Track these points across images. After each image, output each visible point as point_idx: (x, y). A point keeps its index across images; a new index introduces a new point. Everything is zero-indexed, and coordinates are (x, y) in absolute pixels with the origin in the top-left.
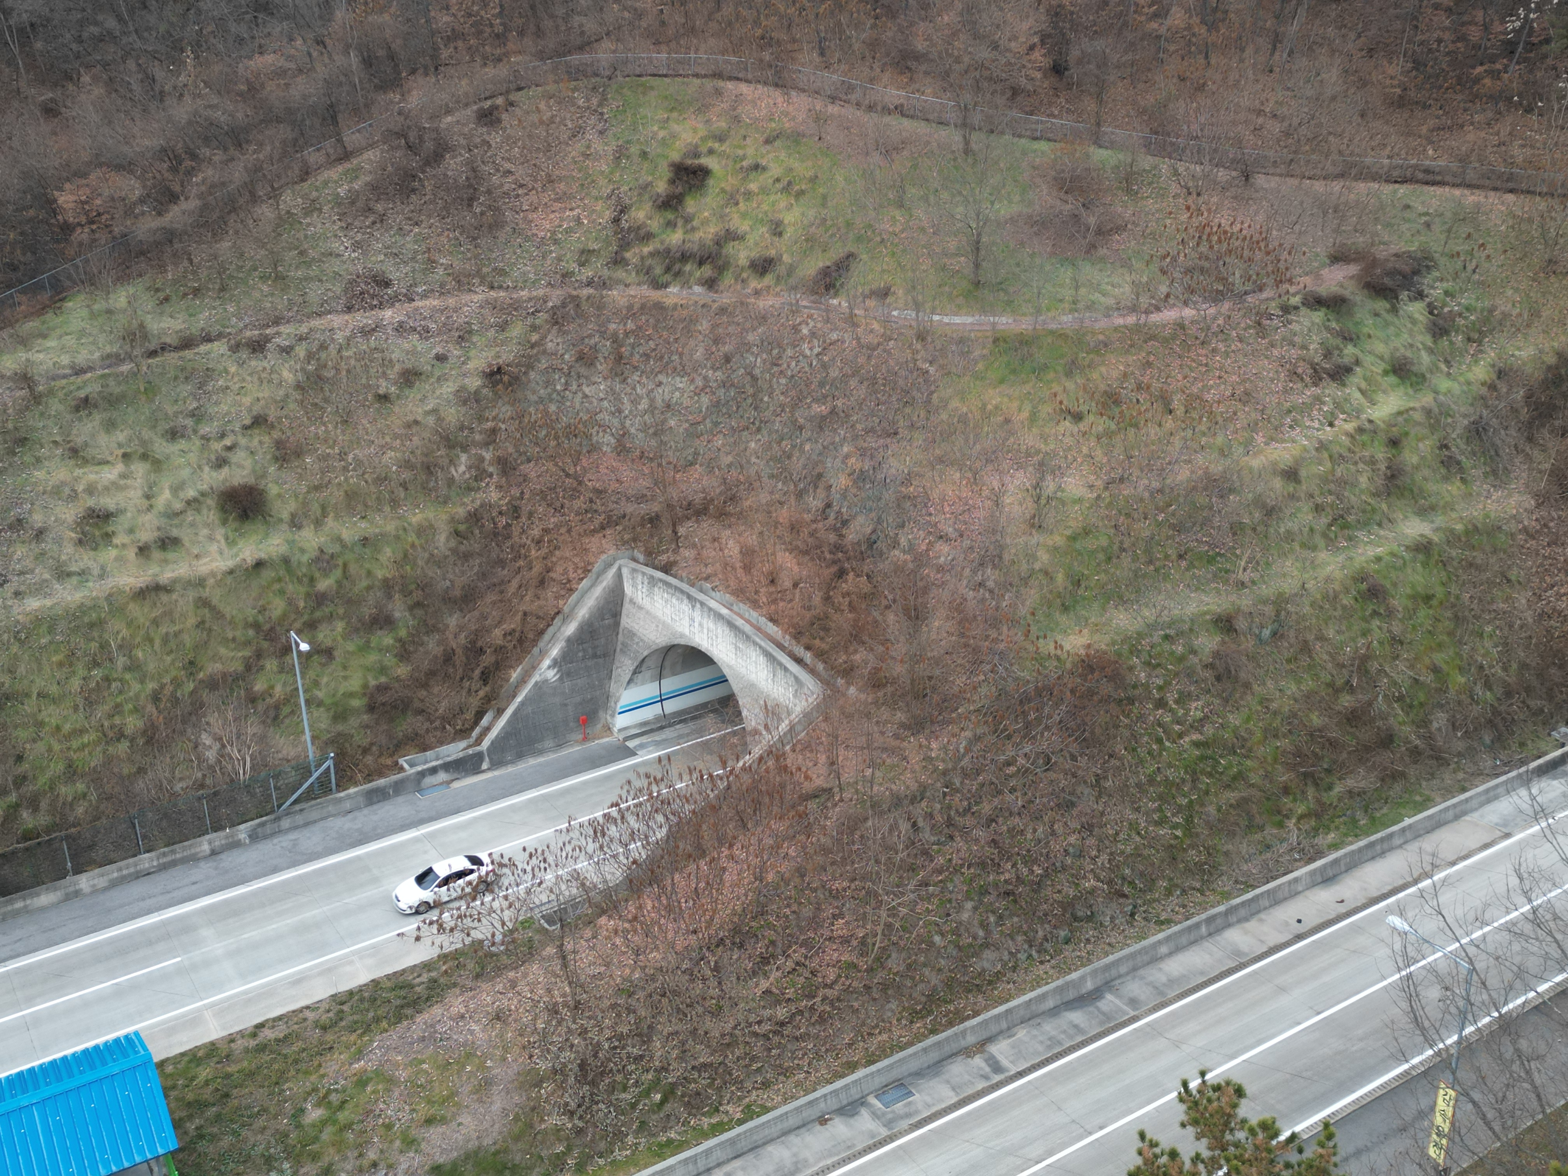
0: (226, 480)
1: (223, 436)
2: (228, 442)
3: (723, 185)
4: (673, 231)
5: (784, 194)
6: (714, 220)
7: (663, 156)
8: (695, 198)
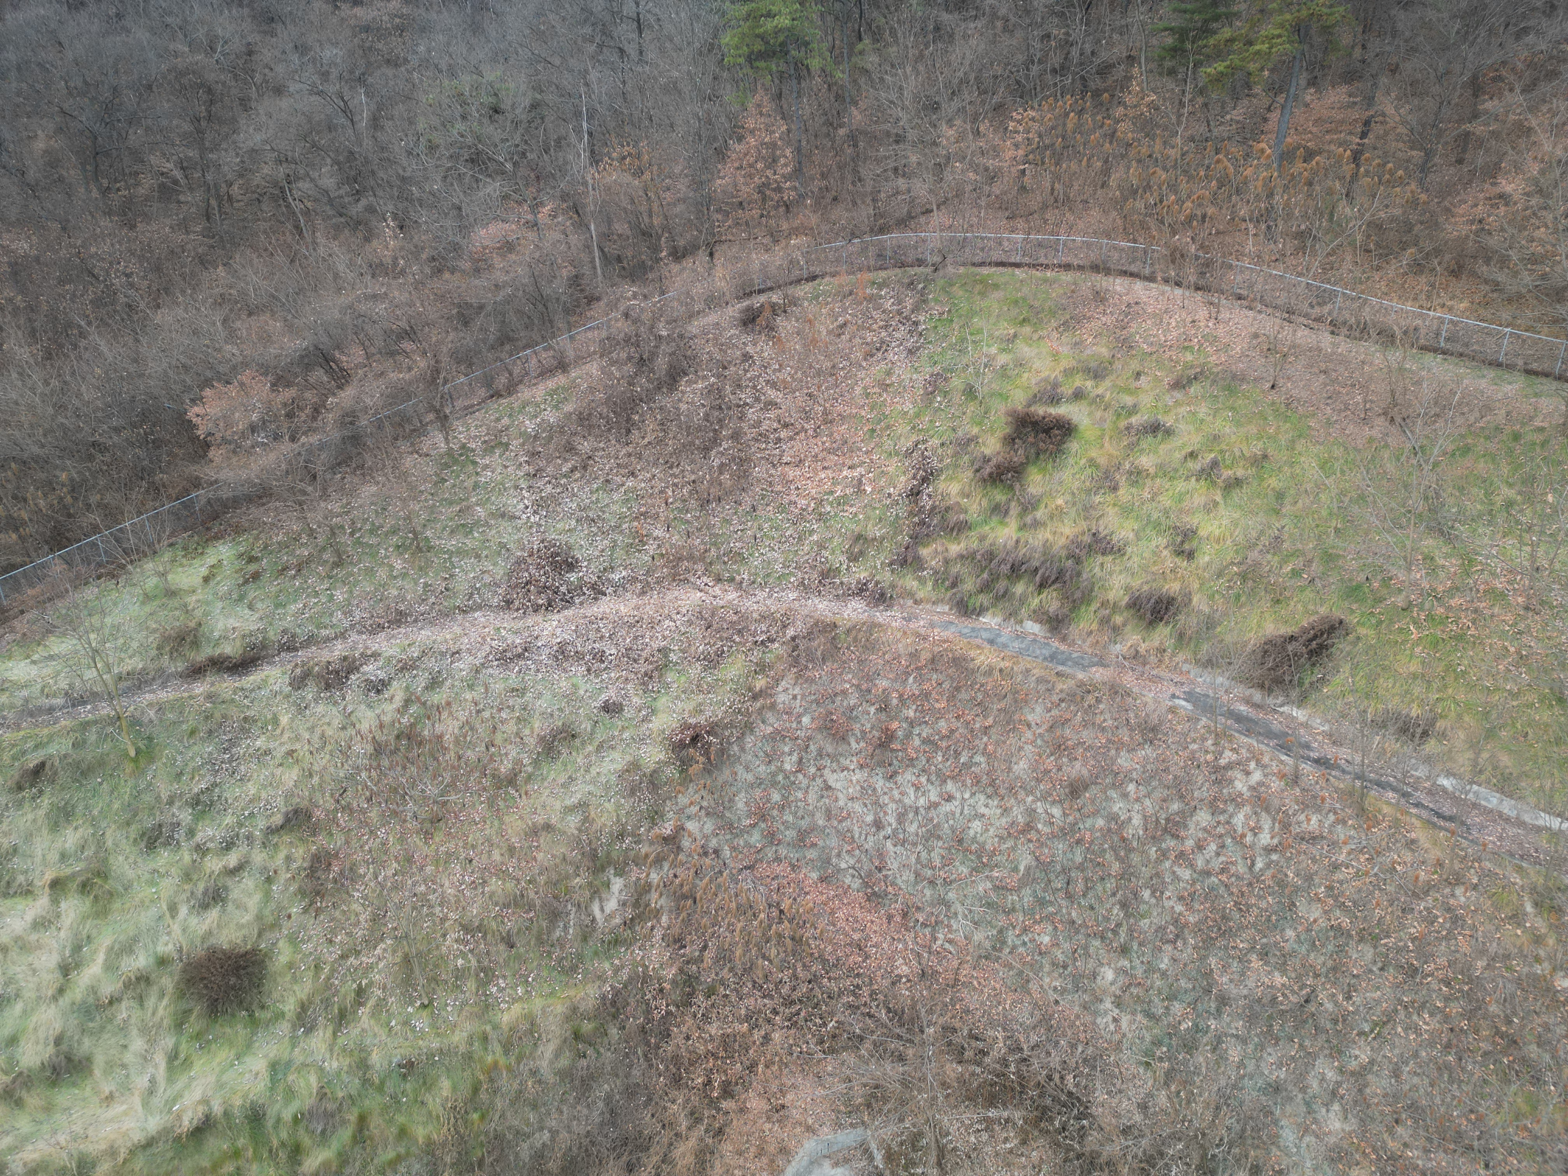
0: (210, 933)
1: (228, 846)
2: (233, 859)
3: (1093, 454)
4: (1001, 523)
5: (1202, 482)
6: (1073, 513)
7: (1001, 395)
8: (1043, 470)
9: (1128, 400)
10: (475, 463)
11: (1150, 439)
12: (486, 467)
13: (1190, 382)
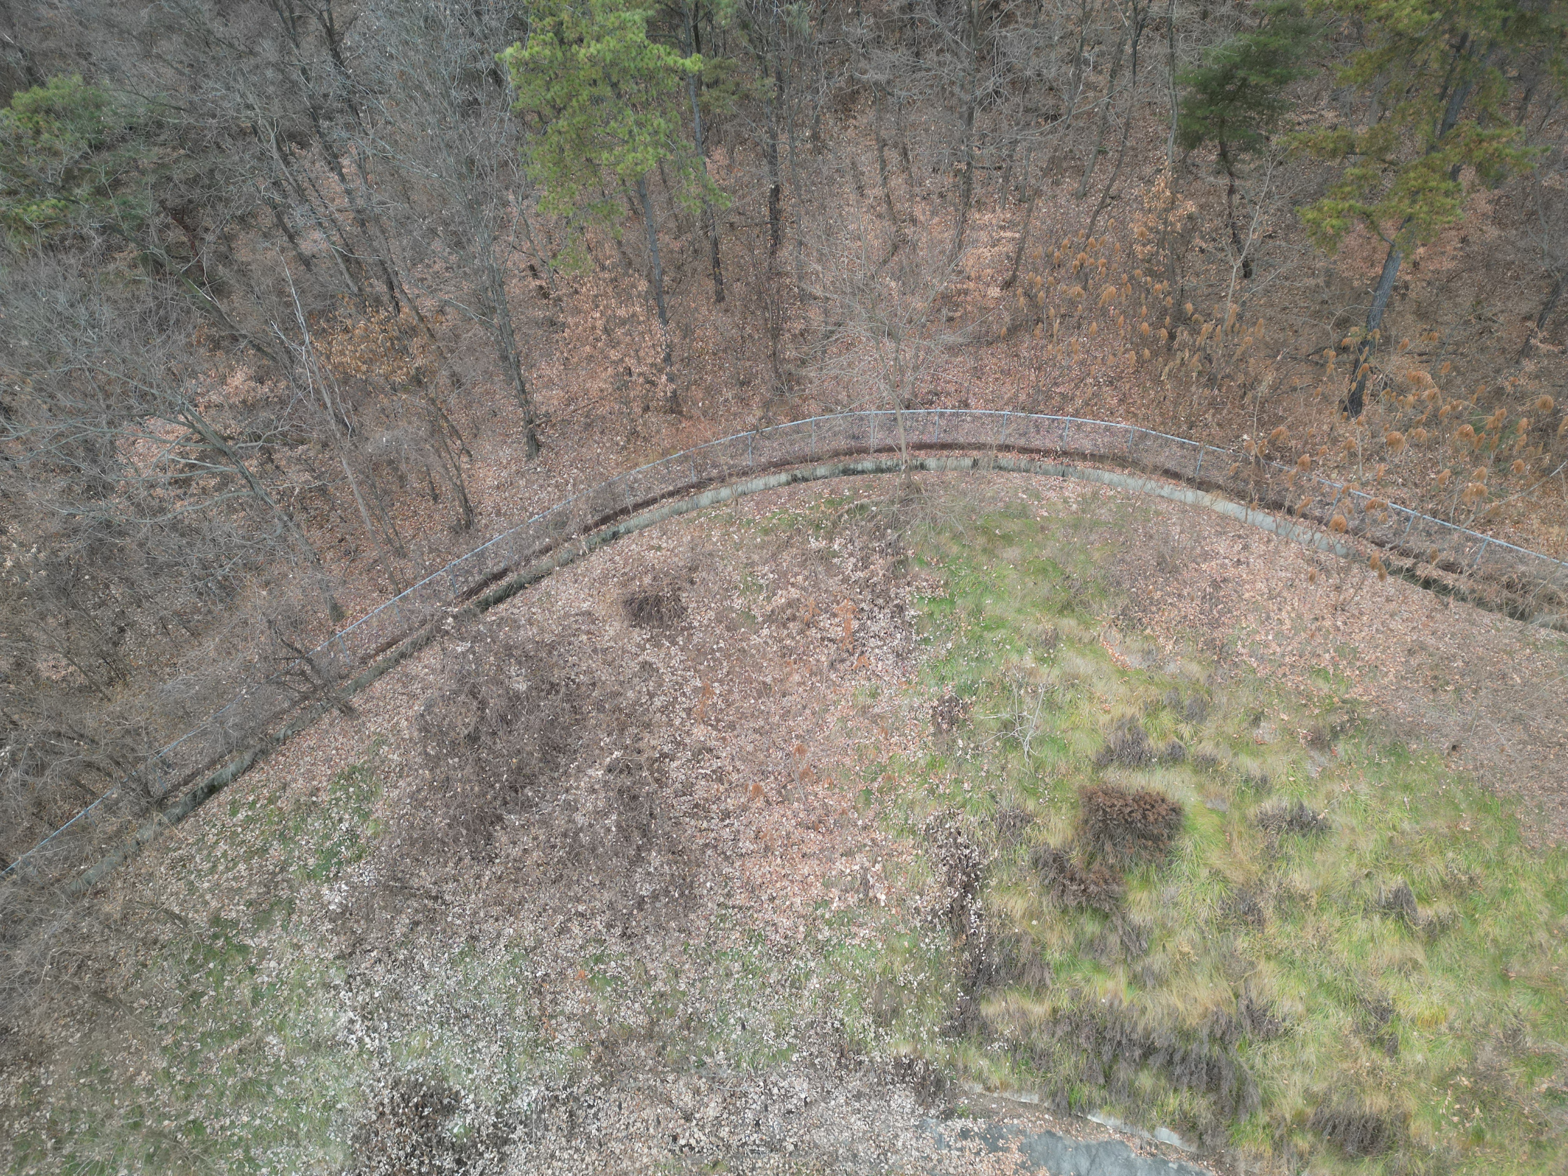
3: (1216, 858)
4: (1098, 968)
5: (1390, 924)
6: (1207, 963)
7: (1054, 741)
8: (1146, 880)
9: (1251, 765)
10: (243, 949)
11: (1297, 838)
12: (263, 954)
13: (1335, 735)
